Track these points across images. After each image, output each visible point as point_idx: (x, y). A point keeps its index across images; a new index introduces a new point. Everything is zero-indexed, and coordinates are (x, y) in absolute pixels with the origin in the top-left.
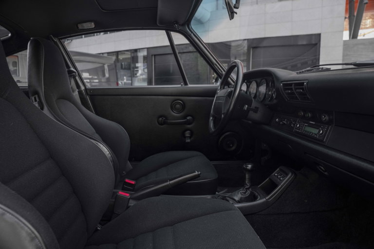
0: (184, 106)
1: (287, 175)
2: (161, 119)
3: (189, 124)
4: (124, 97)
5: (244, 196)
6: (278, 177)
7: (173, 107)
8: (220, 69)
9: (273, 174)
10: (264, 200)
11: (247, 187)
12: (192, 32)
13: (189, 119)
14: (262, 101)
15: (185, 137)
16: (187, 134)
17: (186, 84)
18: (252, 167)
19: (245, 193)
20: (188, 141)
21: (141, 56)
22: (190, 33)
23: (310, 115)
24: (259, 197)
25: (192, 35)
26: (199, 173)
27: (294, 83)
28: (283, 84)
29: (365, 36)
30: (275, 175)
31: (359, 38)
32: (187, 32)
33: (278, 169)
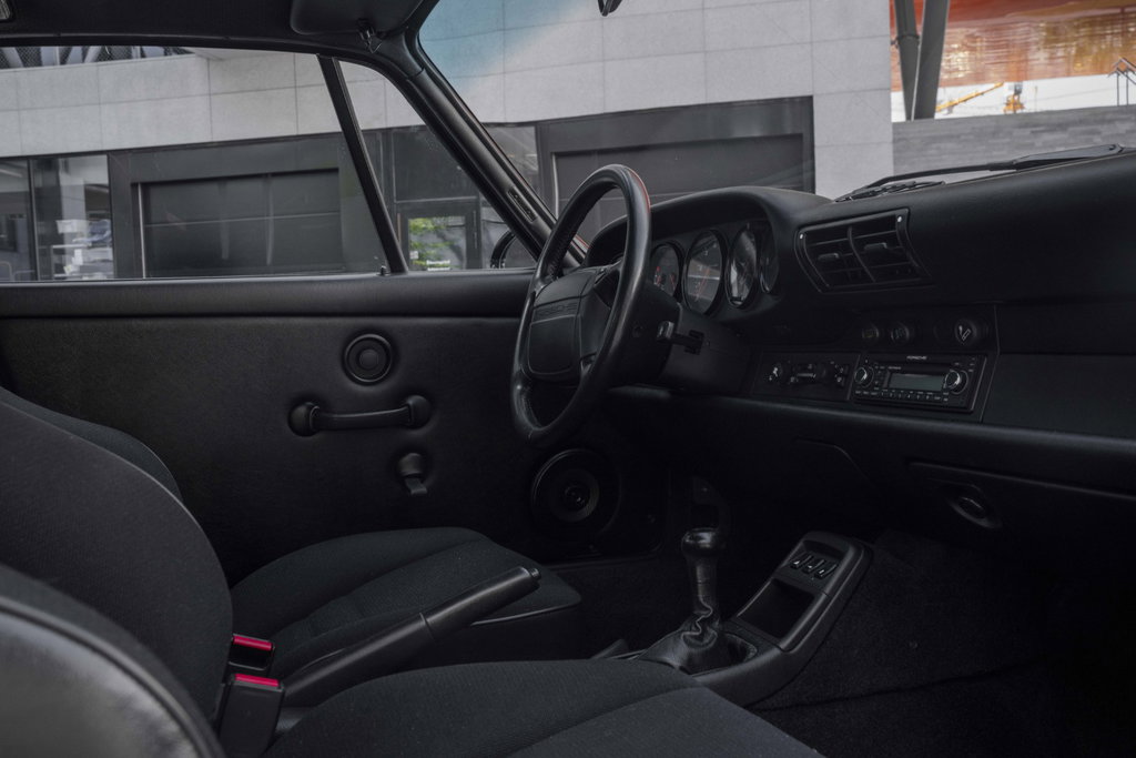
0: (391, 353)
1: (840, 556)
2: (302, 410)
3: (415, 426)
4: (148, 323)
5: (701, 650)
6: (806, 571)
7: (350, 363)
8: (527, 209)
9: (785, 563)
10: (775, 652)
11: (704, 615)
12: (423, 66)
13: (415, 406)
14: (707, 313)
15: (401, 479)
16: (409, 465)
17: (397, 267)
18: (714, 538)
19: (700, 638)
20: (419, 489)
21: (73, 188)
22: (419, 68)
23: (908, 334)
24: (753, 649)
25: (424, 73)
26: (536, 573)
27: (852, 225)
28: (807, 233)
29: (955, 109)
30: (794, 567)
31: (938, 116)
32: (403, 65)
33: (800, 545)
